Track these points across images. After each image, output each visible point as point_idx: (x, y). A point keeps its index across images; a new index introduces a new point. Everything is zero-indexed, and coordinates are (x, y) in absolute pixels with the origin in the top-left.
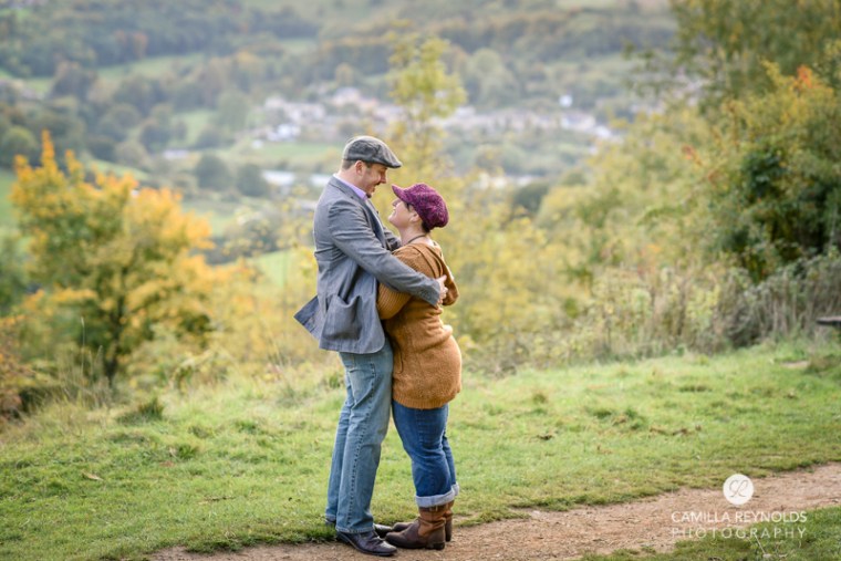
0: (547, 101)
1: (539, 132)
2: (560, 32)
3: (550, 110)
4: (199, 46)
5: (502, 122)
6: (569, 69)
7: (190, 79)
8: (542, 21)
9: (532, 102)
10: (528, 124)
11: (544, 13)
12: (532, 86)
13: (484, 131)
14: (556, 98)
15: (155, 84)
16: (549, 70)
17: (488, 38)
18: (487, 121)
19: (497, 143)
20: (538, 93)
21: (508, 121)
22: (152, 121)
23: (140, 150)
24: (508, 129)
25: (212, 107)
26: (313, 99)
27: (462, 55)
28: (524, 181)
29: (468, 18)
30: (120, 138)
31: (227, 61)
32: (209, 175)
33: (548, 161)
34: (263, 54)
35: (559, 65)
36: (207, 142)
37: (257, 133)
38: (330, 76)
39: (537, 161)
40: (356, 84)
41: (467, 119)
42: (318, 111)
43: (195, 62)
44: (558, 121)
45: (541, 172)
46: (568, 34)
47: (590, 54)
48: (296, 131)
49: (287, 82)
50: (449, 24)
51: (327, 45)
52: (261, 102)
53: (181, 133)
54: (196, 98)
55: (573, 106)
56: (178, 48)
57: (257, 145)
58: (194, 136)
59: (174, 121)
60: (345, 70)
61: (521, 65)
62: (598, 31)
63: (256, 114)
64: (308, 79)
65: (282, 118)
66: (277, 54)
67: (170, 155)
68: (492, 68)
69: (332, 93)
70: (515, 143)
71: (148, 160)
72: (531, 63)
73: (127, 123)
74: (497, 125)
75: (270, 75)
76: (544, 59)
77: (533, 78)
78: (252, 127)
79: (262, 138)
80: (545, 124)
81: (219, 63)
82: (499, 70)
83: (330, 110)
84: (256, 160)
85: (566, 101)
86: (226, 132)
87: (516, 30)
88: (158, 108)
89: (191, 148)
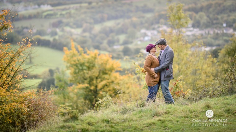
0: (219, 25)
1: (217, 34)
2: (222, 6)
3: (220, 28)
4: (121, 17)
5: (207, 32)
6: (225, 16)
7: (120, 26)
8: (217, 3)
9: (215, 26)
10: (214, 32)
11: (217, 1)
12: (215, 22)
13: (202, 35)
14: (222, 24)
15: (110, 28)
16: (219, 17)
17: (201, 9)
18: (203, 32)
19: (206, 38)
20: (216, 23)
21: (209, 32)
22: (110, 38)
23: (107, 46)
24: (209, 34)
25: (126, 33)
26: (154, 29)
27: (194, 14)
28: (214, 48)
29: (196, 4)
30: (101, 43)
31: (129, 20)
32: (126, 52)
33: (220, 42)
34: (139, 18)
35: (222, 15)
36: (125, 43)
37: (139, 39)
38: (158, 23)
39: (217, 42)
40: (165, 24)
41: (197, 32)
42: (155, 32)
43: (121, 21)
44: (223, 31)
45: (219, 45)
46: (224, 7)
47: (230, 11)
48: (150, 38)
49: (146, 25)
50: (190, 6)
51: (157, 14)
52: (139, 31)
53: (118, 41)
54: (122, 31)
55: (227, 26)
56: (116, 18)
57: (139, 43)
58: (121, 41)
59: (116, 38)
60: (162, 20)
61: (211, 16)
62: (232, 5)
63: (138, 34)
64: (152, 24)
65: (145, 35)
66: (143, 17)
67: (115, 47)
68: (203, 17)
69: (159, 27)
70: (211, 38)
71: (109, 49)
72: (214, 15)
73: (103, 39)
74: (205, 33)
75: (142, 23)
76: (218, 14)
77: (215, 19)
78: (137, 38)
79: (141, 41)
80: (219, 32)
81: (127, 21)
82: (205, 18)
83: (159, 32)
84: (139, 47)
85: (225, 25)
86: (130, 40)
87: (209, 6)
88: (111, 34)
89: (121, 45)
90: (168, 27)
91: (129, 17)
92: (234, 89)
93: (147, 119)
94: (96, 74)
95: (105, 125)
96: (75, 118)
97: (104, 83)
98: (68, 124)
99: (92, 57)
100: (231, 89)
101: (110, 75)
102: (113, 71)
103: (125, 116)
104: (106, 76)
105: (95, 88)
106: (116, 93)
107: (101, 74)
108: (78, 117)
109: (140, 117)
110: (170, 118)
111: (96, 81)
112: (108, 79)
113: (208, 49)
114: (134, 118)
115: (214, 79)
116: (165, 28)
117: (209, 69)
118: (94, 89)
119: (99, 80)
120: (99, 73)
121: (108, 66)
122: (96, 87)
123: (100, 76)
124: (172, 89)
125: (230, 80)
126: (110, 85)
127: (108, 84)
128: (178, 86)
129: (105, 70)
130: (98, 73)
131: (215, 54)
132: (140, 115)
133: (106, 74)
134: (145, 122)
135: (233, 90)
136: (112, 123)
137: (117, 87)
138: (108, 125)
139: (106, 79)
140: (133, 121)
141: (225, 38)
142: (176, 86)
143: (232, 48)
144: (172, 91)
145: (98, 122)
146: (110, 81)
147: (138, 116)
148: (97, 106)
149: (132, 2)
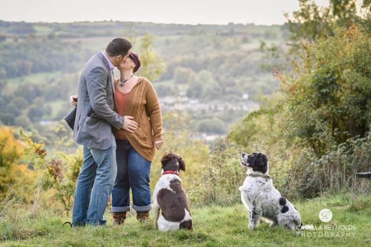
0: (235, 96)
1: (231, 112)
2: (242, 61)
3: (237, 101)
4: (58, 68)
5: (213, 107)
6: (247, 80)
7: (54, 84)
8: (233, 56)
9: (228, 97)
10: (226, 108)
11: (234, 52)
12: (228, 89)
13: (204, 112)
14: (241, 95)
15: (36, 86)
16: (237, 81)
17: (206, 65)
18: (205, 106)
19: (211, 118)
20: (231, 93)
21: (216, 107)
22: (34, 106)
23: (28, 120)
24: (216, 111)
27: (192, 73)
29: (196, 55)
30: (17, 114)
31: (73, 75)
35: (242, 78)
41: (195, 105)
43: (57, 75)
44: (242, 106)
46: (247, 63)
47: (257, 73)
50: (186, 57)
53: (49, 112)
54: (57, 94)
55: (249, 99)
56: (48, 69)
58: (55, 113)
59: (45, 106)
61: (222, 78)
67: (43, 123)
68: (208, 80)
70: (219, 118)
72: (228, 77)
73: (21, 106)
74: (210, 108)
76: (235, 75)
77: (228, 85)
80: (234, 108)
81: (69, 77)
82: (212, 80)
85: (245, 96)
87: (220, 61)
88: (37, 99)
89: (54, 120)
91: (72, 71)
113: (212, 138)
149: (79, 42)
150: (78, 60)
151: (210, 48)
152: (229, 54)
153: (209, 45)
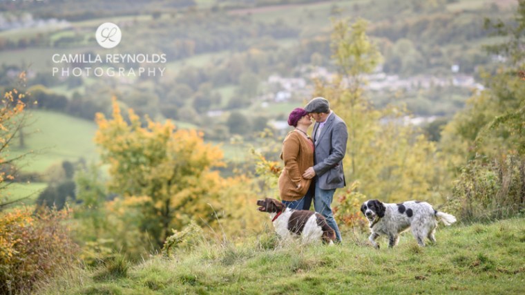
0: (443, 69)
1: (439, 88)
2: (449, 26)
3: (445, 75)
4: (226, 46)
5: (416, 83)
6: (456, 49)
7: (222, 67)
8: (438, 20)
9: (434, 70)
10: (432, 84)
11: (439, 15)
12: (433, 61)
13: (405, 90)
14: (449, 67)
15: (200, 71)
16: (444, 50)
17: (404, 32)
18: (406, 83)
19: (414, 96)
20: (437, 65)
21: (420, 83)
22: (200, 94)
23: (193, 111)
24: (420, 87)
25: (236, 83)
26: (298, 75)
27: (389, 44)
28: (431, 120)
29: (392, 20)
30: (180, 105)
31: (244, 54)
32: (236, 125)
33: (445, 106)
34: (266, 49)
35: (451, 46)
36: (234, 105)
37: (264, 98)
38: (308, 61)
39: (439, 107)
40: (324, 65)
41: (394, 83)
42: (301, 82)
43: (224, 56)
44: (451, 81)
45: (442, 114)
46: (455, 27)
47: (469, 38)
48: (288, 95)
49: (281, 65)
50: (380, 24)
51: (305, 42)
52: (266, 79)
53: (218, 100)
54: (226, 79)
55: (460, 71)
56: (214, 48)
57: (265, 105)
58: (225, 101)
59: (213, 93)
60: (317, 56)
61: (426, 47)
62: (473, 24)
63: (263, 86)
64: (294, 64)
65: (279, 88)
66: (275, 48)
67: (211, 114)
68: (408, 50)
69: (309, 71)
70: (424, 96)
71: (198, 118)
72: (432, 46)
73: (184, 95)
74: (413, 86)
75: (271, 62)
76: (441, 43)
77: (434, 55)
78: (261, 94)
79: (268, 101)
80: (443, 84)
81: (239, 56)
82: (413, 51)
83: (309, 82)
84: (265, 115)
85: (455, 68)
86: (245, 98)
87: (422, 26)
88: (203, 86)
89: (225, 109)
90: (330, 71)
91: (243, 48)
92: (473, 213)
93: (280, 276)
94: (169, 174)
95: (187, 289)
96: (119, 271)
97: (184, 193)
98: (103, 285)
99: (160, 136)
100: (468, 212)
101: (198, 176)
102: (207, 168)
103: (231, 270)
104: (190, 179)
105: (165, 205)
106: (211, 217)
107: (179, 174)
108: (126, 270)
109: (263, 273)
110: (330, 276)
111: (168, 189)
112: (195, 186)
113: (417, 121)
114: (252, 274)
115: (430, 190)
116: (322, 72)
117: (418, 165)
118: (163, 207)
119: (174, 187)
120: (175, 171)
121: (195, 158)
122: (168, 202)
123: (177, 178)
124: (336, 211)
125: (466, 191)
126: (198, 198)
127: (194, 197)
128: (350, 203)
129: (189, 165)
130: (172, 173)
131: (433, 133)
132: (265, 267)
133: (190, 173)
134: (276, 283)
135: (471, 215)
136: (201, 284)
137: (214, 204)
138: (192, 288)
139: (191, 185)
140: (250, 280)
141: (456, 97)
142: (344, 204)
143: (470, 119)
144: (337, 214)
145: (170, 282)
146: (198, 189)
147: (260, 269)
148: (170, 246)
149: (249, 14)
150: (249, 35)
151: (409, 12)
152: (432, 17)
153: (407, 8)
